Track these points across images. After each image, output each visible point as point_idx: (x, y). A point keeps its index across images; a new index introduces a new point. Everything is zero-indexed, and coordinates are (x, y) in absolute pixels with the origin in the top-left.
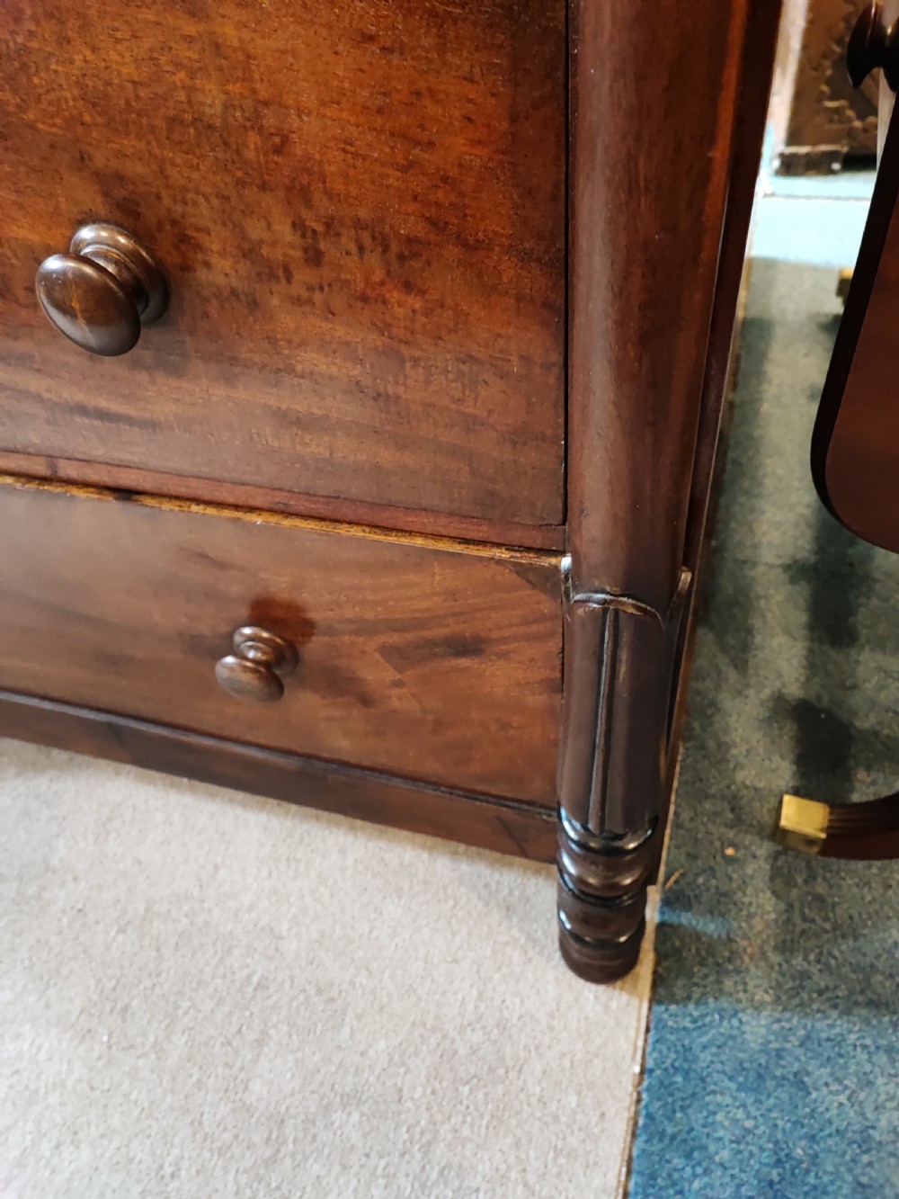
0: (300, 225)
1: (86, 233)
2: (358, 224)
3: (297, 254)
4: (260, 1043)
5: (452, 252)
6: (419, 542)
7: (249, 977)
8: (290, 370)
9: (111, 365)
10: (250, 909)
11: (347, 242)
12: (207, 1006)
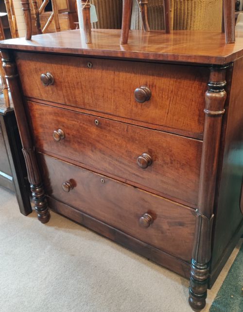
0: (171, 159)
1: (144, 154)
2: (178, 161)
3: (169, 162)
4: (125, 300)
5: (188, 166)
6: (177, 204)
7: (125, 288)
8: (165, 176)
9: (141, 170)
10: (128, 276)
11: (176, 162)
12: (116, 290)
